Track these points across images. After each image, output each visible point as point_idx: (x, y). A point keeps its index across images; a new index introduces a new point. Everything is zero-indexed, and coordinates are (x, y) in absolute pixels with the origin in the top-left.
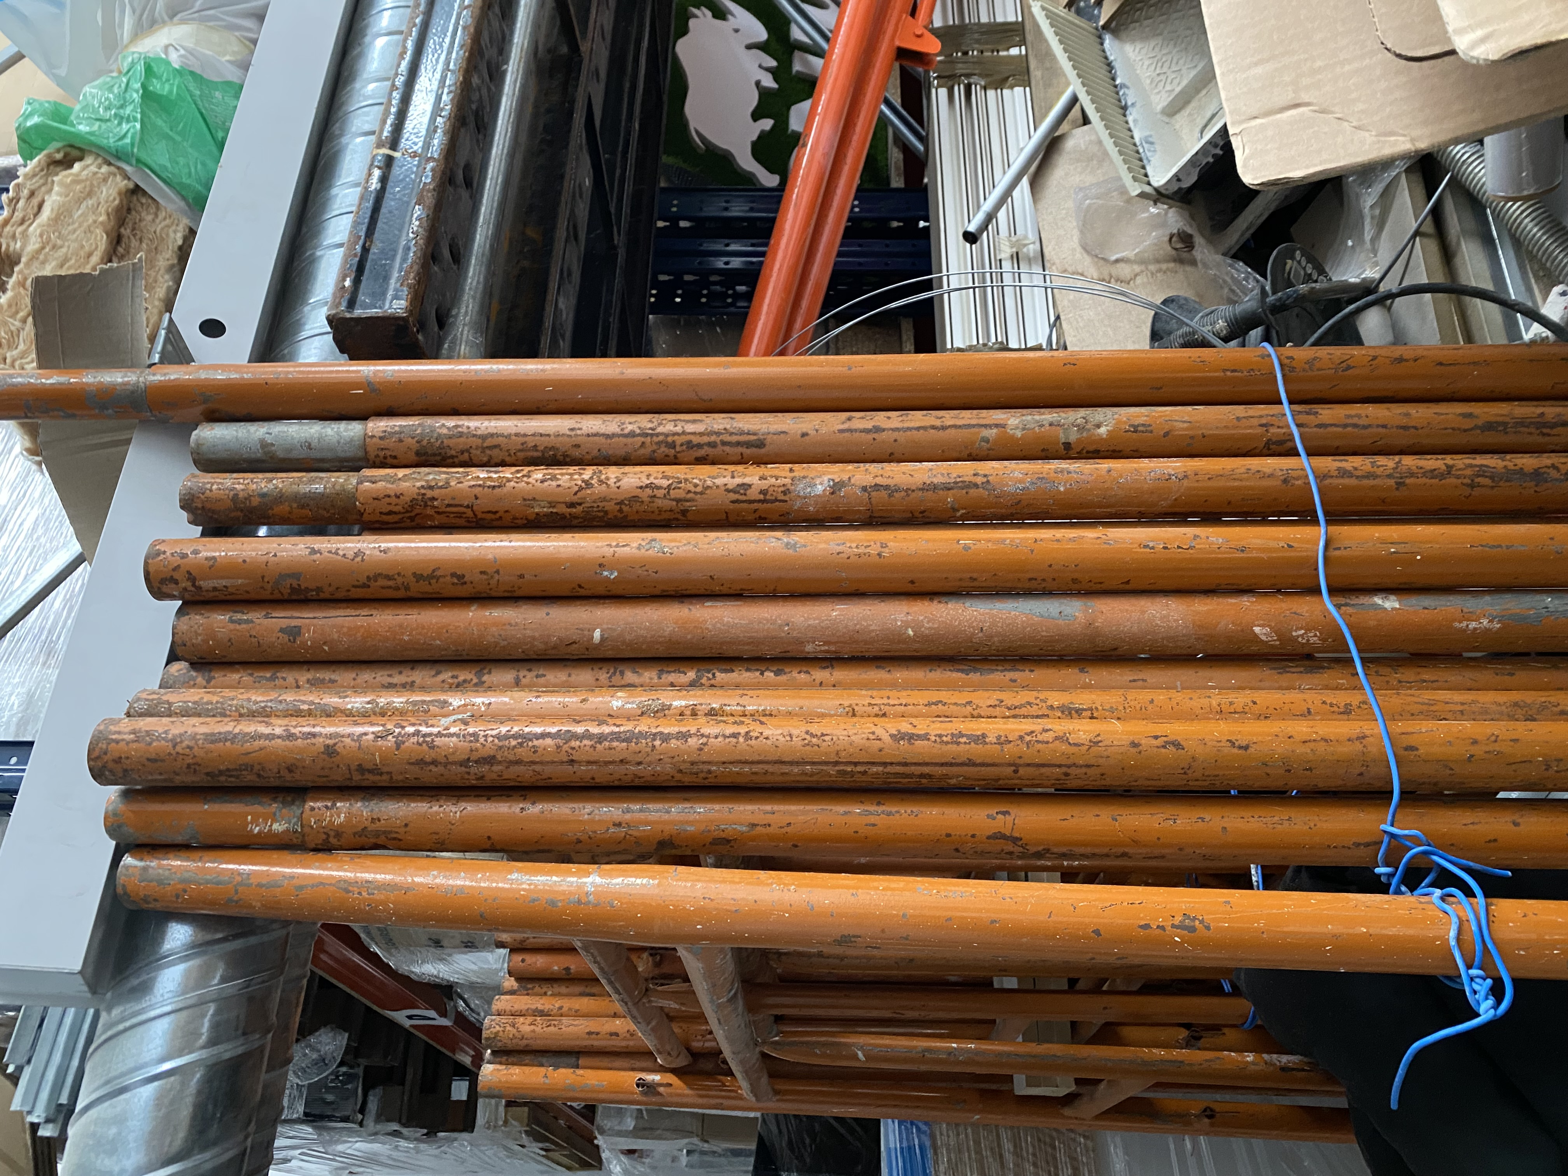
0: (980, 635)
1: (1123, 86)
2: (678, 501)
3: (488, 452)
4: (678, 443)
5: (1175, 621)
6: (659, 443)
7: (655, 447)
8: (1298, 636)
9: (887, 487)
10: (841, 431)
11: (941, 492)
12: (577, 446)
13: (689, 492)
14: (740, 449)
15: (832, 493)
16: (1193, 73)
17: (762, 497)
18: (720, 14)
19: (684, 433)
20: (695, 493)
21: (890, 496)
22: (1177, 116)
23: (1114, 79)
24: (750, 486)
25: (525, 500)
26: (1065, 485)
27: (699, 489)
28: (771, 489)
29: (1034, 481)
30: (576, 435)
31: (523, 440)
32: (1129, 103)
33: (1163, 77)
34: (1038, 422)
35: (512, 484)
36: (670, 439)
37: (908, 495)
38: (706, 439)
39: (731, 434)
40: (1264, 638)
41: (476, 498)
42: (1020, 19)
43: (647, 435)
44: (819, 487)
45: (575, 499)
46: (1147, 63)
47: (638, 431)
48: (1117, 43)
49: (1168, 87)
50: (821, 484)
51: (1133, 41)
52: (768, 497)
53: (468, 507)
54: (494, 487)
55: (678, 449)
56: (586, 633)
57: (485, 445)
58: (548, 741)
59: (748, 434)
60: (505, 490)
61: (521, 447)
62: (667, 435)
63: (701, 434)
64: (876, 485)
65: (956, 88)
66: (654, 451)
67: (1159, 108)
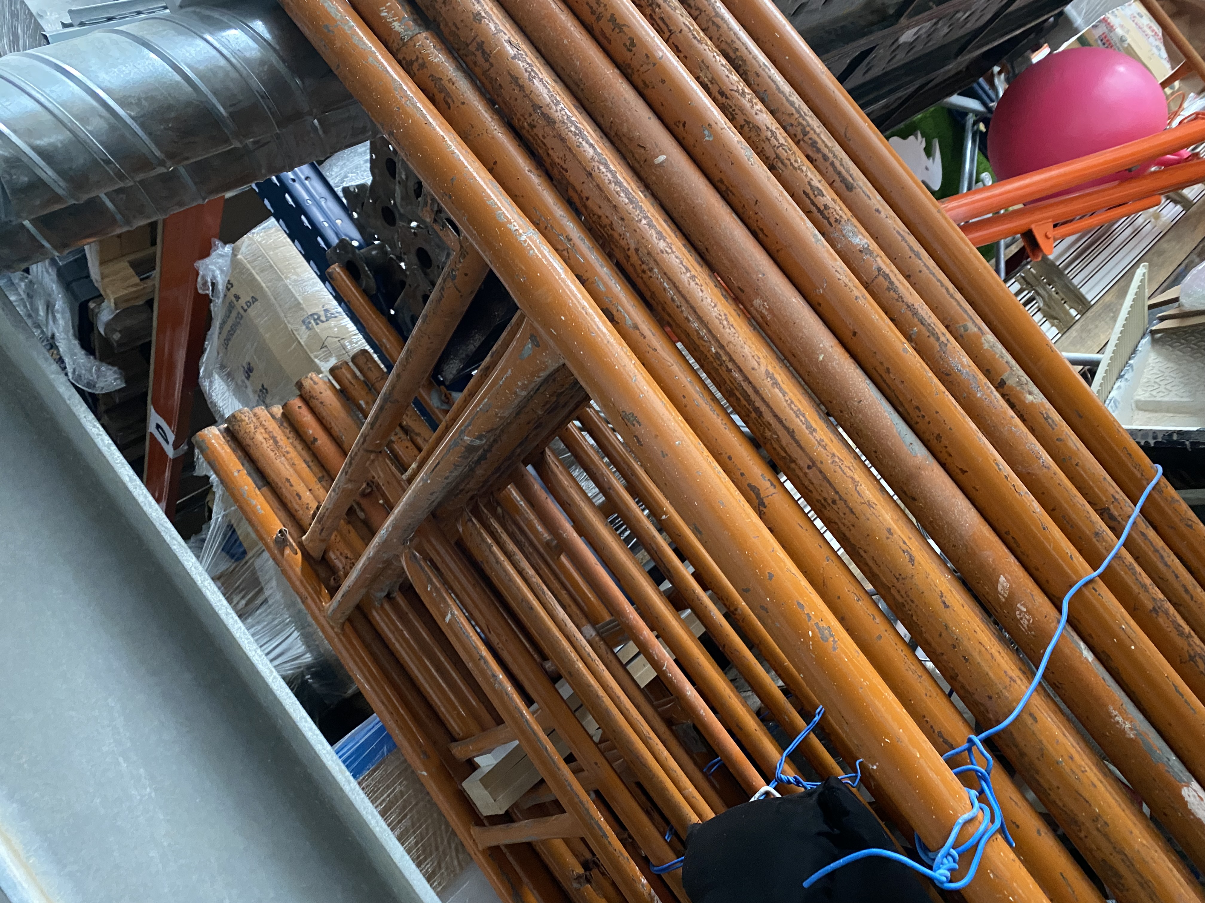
0: (856, 403)
1: (1131, 366)
2: (778, 157)
3: (710, 23)
4: (810, 136)
5: (965, 521)
6: (800, 124)
7: (795, 123)
8: (1019, 609)
9: (891, 283)
10: (898, 232)
11: (916, 320)
12: (758, 75)
13: (789, 160)
14: (837, 178)
15: (860, 251)
16: (1177, 399)
17: (822, 208)
18: (928, 152)
19: (818, 135)
20: (791, 164)
21: (888, 289)
22: (1141, 413)
23: (1130, 359)
24: (823, 195)
25: (703, 62)
26: (983, 395)
27: (796, 165)
28: (832, 210)
29: (970, 374)
30: (763, 70)
31: (735, 39)
32: (1126, 376)
33: (1156, 386)
34: (1002, 353)
35: (706, 48)
36: (808, 129)
37: (897, 300)
38: (826, 151)
39: (842, 165)
40: (1000, 588)
41: (681, 32)
42: (1093, 303)
43: (799, 113)
44: (858, 240)
45: (728, 93)
46: (1154, 371)
47: (797, 106)
48: (1149, 346)
49: (1154, 393)
50: (861, 239)
51: (1159, 354)
52: (826, 212)
53: (670, 31)
54: (695, 38)
55: (806, 138)
56: (657, 150)
57: (714, 19)
58: (591, 151)
59: (851, 176)
60: (699, 45)
61: (729, 41)
62: (809, 125)
63: (826, 146)
64: (888, 275)
65: (1026, 292)
66: (792, 125)
67: (1138, 398)
